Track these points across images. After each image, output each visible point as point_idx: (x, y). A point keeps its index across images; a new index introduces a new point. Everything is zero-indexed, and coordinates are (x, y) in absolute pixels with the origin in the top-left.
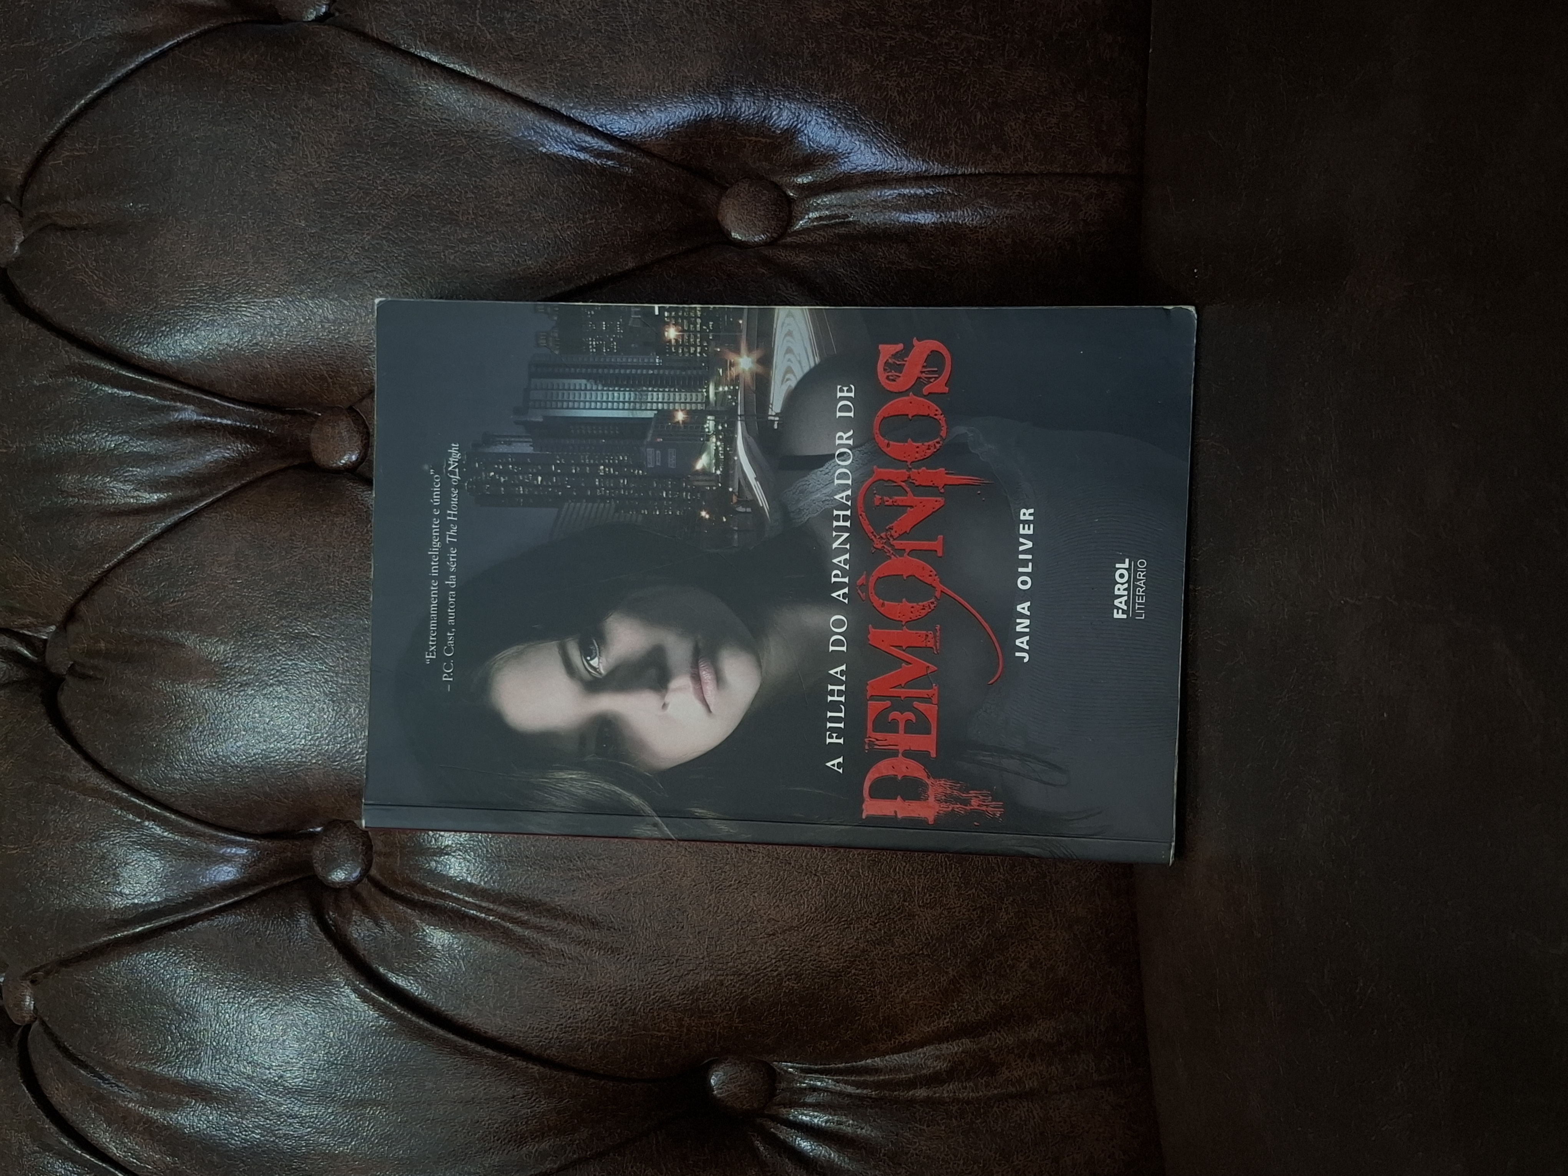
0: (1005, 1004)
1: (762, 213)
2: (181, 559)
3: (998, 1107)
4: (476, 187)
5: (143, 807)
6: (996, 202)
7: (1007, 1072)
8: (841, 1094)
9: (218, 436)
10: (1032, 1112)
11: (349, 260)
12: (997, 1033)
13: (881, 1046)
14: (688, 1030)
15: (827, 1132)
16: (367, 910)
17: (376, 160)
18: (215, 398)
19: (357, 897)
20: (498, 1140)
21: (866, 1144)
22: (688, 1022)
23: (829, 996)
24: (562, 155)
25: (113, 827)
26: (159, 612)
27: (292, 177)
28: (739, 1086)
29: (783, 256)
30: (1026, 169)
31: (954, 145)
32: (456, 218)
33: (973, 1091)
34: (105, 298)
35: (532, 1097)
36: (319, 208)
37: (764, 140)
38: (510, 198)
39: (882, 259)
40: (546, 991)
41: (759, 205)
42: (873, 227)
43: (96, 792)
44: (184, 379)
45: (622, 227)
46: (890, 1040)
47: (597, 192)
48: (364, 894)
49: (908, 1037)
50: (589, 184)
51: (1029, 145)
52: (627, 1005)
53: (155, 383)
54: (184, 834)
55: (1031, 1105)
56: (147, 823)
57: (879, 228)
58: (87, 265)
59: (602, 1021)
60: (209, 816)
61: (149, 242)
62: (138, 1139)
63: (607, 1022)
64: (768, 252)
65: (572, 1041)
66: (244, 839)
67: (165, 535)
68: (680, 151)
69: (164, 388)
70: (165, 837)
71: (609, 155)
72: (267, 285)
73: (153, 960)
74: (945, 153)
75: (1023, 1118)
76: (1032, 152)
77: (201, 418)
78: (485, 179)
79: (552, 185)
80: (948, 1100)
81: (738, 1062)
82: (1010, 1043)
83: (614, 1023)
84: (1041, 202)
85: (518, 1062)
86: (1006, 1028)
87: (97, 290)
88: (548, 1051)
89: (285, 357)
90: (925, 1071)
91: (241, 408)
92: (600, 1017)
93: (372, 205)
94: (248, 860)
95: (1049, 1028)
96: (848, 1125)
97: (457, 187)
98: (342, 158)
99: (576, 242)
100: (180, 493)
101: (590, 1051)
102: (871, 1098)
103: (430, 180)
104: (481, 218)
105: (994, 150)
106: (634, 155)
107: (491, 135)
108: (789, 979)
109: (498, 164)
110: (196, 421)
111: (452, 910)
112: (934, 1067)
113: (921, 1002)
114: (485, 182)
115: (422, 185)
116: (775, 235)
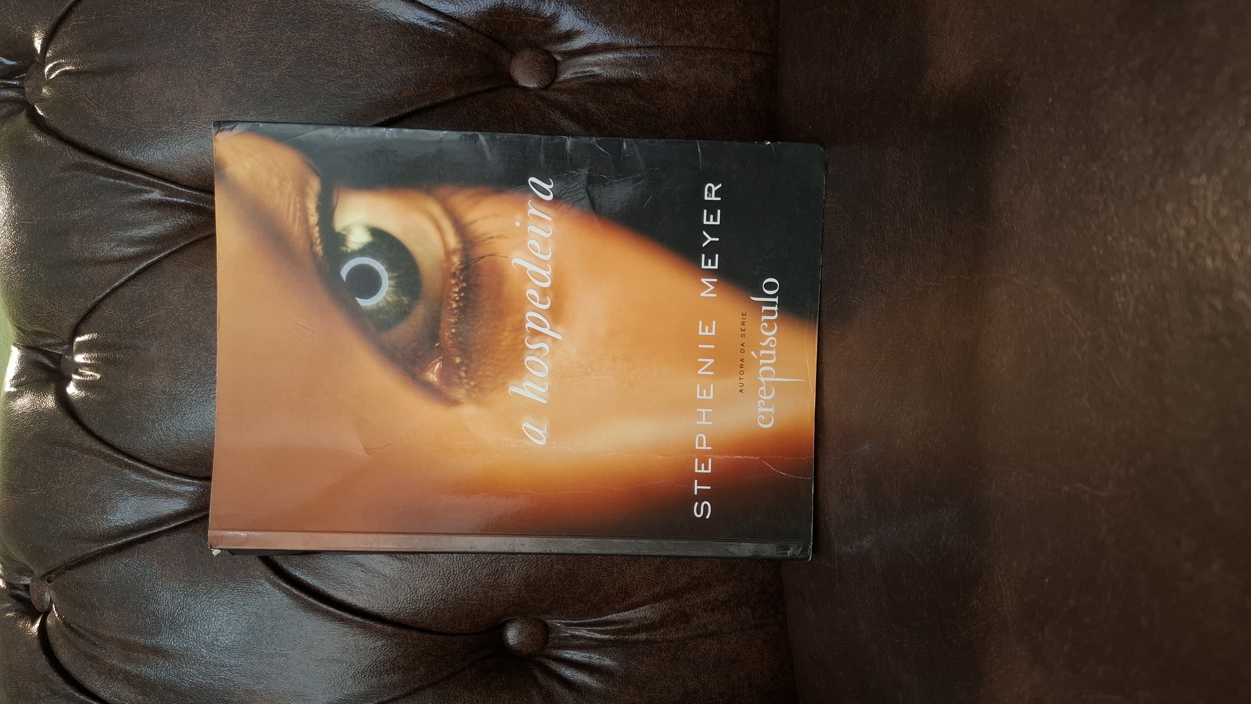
0: (695, 576)
1: (539, 68)
2: (148, 292)
3: (691, 644)
4: (349, 42)
5: (122, 460)
6: (687, 65)
7: (697, 620)
8: (590, 639)
9: (175, 210)
10: (713, 646)
11: (263, 89)
12: (691, 596)
13: (617, 606)
14: (491, 599)
15: (582, 664)
17: (282, 23)
18: (172, 184)
20: (364, 677)
21: (607, 671)
22: (492, 593)
23: (584, 574)
25: (102, 474)
26: (132, 328)
27: (226, 34)
28: (525, 636)
29: (551, 95)
30: (706, 45)
31: (661, 27)
32: (336, 61)
33: (675, 634)
34: (98, 117)
35: (387, 648)
36: (243, 55)
37: (539, 20)
38: (372, 49)
39: (616, 97)
41: (537, 63)
42: (610, 78)
43: (89, 451)
44: (152, 171)
45: (446, 71)
46: (623, 602)
47: (430, 47)
49: (634, 600)
50: (425, 42)
51: (707, 31)
52: (451, 584)
53: (131, 174)
54: (150, 478)
55: (712, 642)
56: (125, 471)
57: (614, 78)
58: (87, 96)
59: (435, 595)
60: (167, 465)
61: (128, 79)
62: (119, 685)
63: (438, 596)
64: (544, 93)
65: (414, 609)
66: (191, 481)
67: (137, 276)
68: (485, 26)
69: (137, 177)
70: (137, 480)
71: (440, 25)
73: (129, 564)
74: (656, 32)
75: (707, 650)
76: (710, 35)
77: (164, 198)
78: (357, 37)
79: (400, 41)
80: (659, 640)
81: (524, 621)
82: (699, 601)
83: (442, 597)
84: (715, 66)
85: (377, 625)
86: (696, 592)
87: (93, 112)
88: (398, 617)
90: (645, 622)
91: (190, 191)
92: (433, 592)
93: (280, 52)
94: (194, 495)
95: (723, 591)
96: (595, 658)
97: (337, 41)
98: (260, 22)
99: (416, 80)
100: (148, 247)
101: (426, 615)
102: (610, 641)
103: (318, 36)
104: (352, 62)
105: (686, 32)
106: (455, 24)
107: (359, 8)
108: (557, 564)
109: (364, 26)
110: (159, 200)
112: (651, 619)
113: (643, 576)
114: (356, 38)
115: (313, 39)
116: (547, 83)
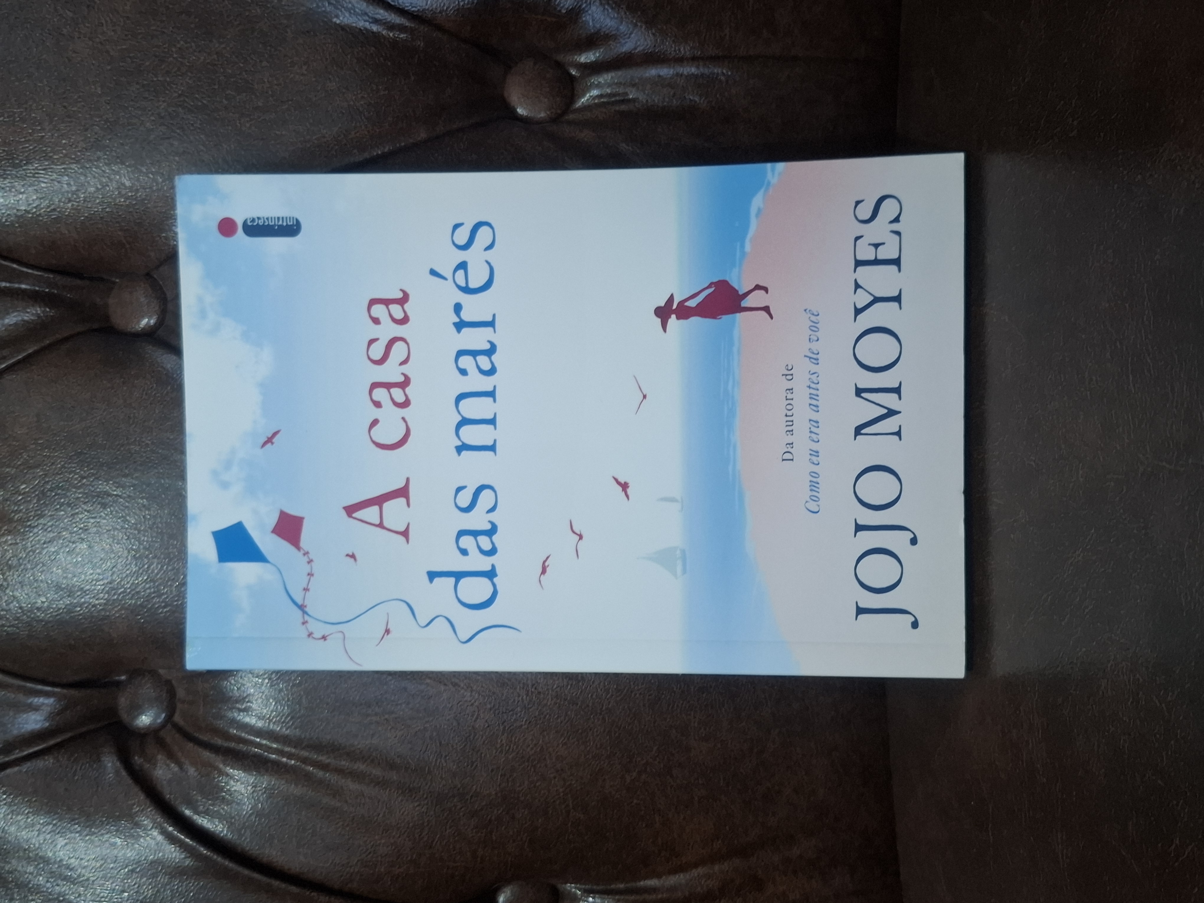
0: (771, 826)
1: (547, 89)
7: (772, 887)
9: (19, 300)
11: (145, 127)
12: (764, 853)
13: (659, 868)
14: (482, 860)
16: (171, 756)
17: (171, 29)
19: (162, 744)
22: (482, 852)
23: (613, 825)
24: (356, 27)
27: (88, 45)
29: (567, 131)
30: (794, 53)
31: (728, 29)
32: (251, 86)
36: (115, 76)
37: (549, 19)
38: (305, 67)
40: (348, 829)
41: (544, 82)
42: (652, 106)
45: (414, 99)
46: (668, 863)
48: (168, 740)
49: (684, 859)
50: (382, 56)
51: (796, 31)
52: (424, 840)
57: (658, 106)
59: (401, 855)
60: (15, 668)
63: (406, 856)
64: (553, 126)
65: (372, 874)
66: (52, 689)
68: (469, 28)
71: (401, 28)
72: (64, 151)
74: (720, 36)
76: (800, 37)
81: (525, 883)
82: (776, 860)
83: (412, 856)
84: (807, 84)
86: (772, 848)
88: (349, 885)
89: (82, 223)
90: (699, 889)
92: (398, 852)
93: (168, 72)
94: (56, 709)
95: (810, 846)
98: (138, 26)
99: (369, 113)
101: (389, 883)
104: (276, 87)
105: (765, 34)
106: (426, 30)
108: (576, 810)
109: (293, 34)
111: (255, 755)
112: (707, 886)
114: (280, 51)
115: (217, 53)
116: (559, 112)
